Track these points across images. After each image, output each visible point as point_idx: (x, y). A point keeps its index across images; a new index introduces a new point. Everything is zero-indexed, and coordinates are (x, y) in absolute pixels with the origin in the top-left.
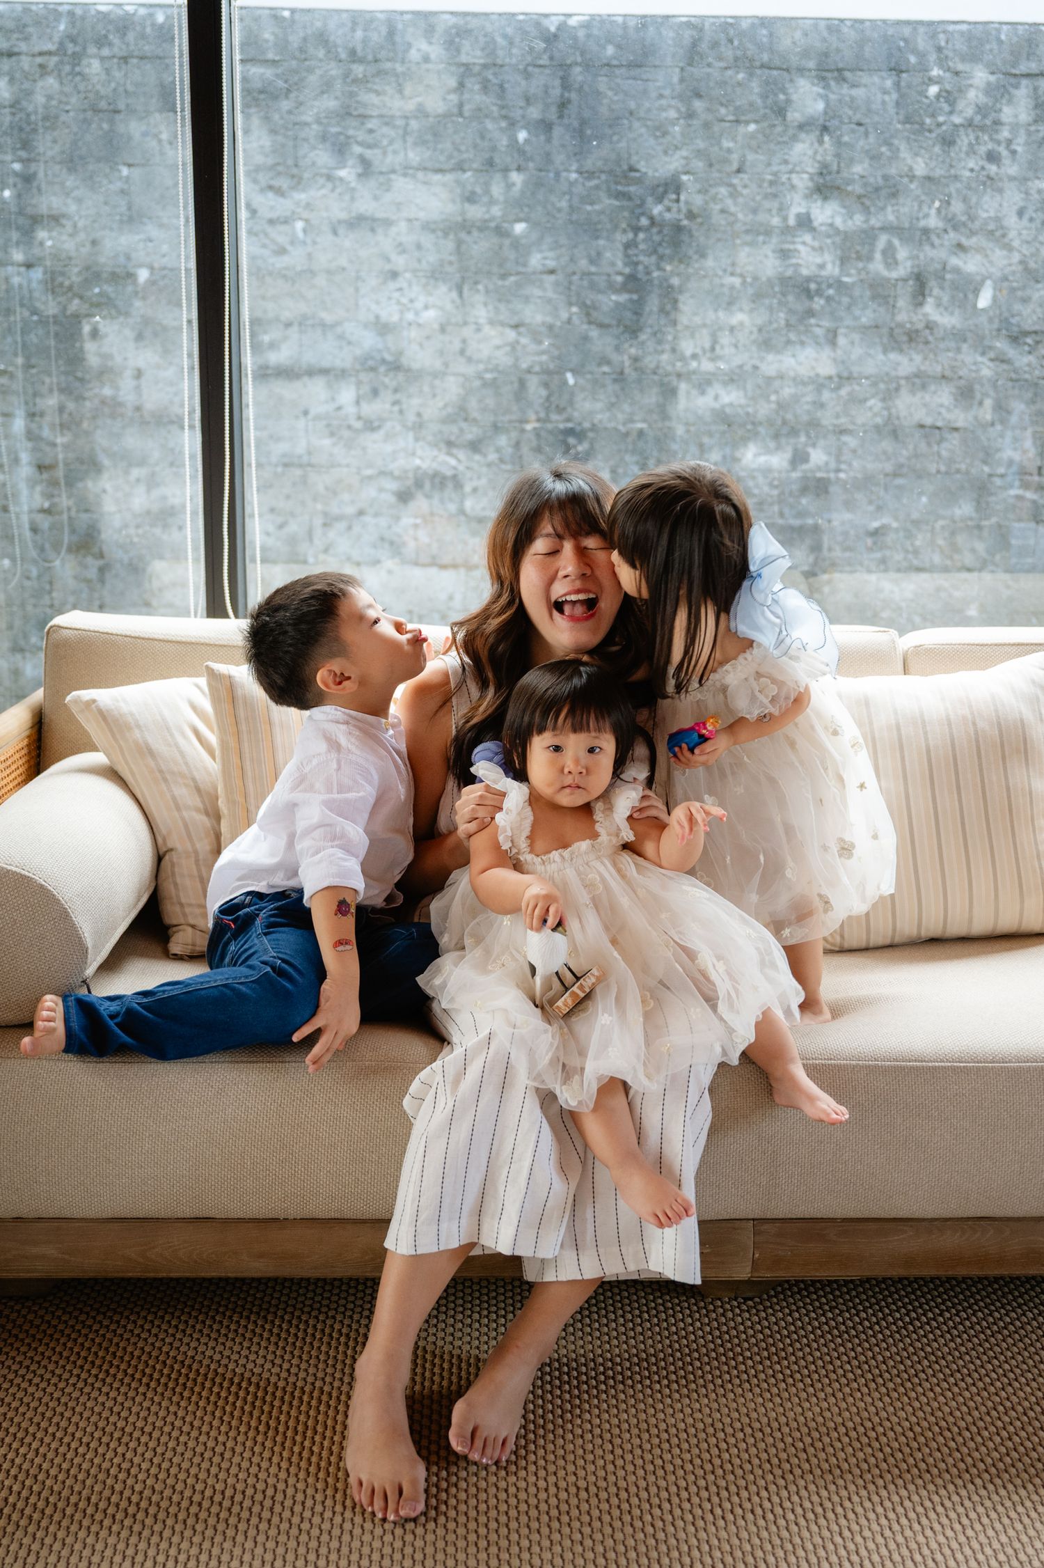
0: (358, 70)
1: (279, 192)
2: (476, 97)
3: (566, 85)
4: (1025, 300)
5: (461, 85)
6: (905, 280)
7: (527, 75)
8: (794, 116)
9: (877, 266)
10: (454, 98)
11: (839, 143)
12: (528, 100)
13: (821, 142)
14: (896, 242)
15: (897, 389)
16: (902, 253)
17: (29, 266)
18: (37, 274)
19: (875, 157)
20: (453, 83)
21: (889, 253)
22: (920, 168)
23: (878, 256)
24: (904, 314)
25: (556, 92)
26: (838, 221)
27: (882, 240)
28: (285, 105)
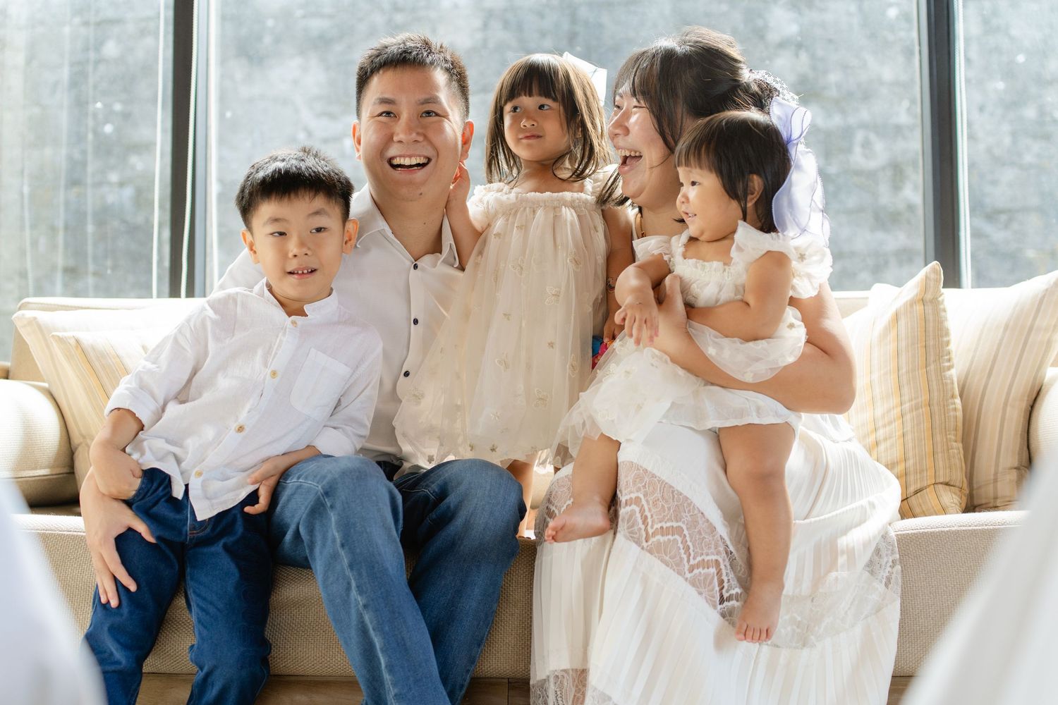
0: (399, 18)
1: (332, 117)
2: (498, 34)
3: (574, 19)
4: (994, 183)
5: (485, 26)
6: (883, 168)
7: (541, 15)
8: (773, 37)
9: (857, 158)
10: (479, 36)
11: (813, 57)
12: (543, 34)
13: (797, 55)
14: (872, 137)
15: (886, 263)
16: (879, 146)
17: (121, 184)
18: (128, 192)
19: (845, 68)
20: (477, 23)
21: (866, 145)
22: (888, 74)
23: (857, 149)
24: (885, 197)
25: (566, 26)
26: (820, 122)
27: (859, 136)
28: (338, 48)
